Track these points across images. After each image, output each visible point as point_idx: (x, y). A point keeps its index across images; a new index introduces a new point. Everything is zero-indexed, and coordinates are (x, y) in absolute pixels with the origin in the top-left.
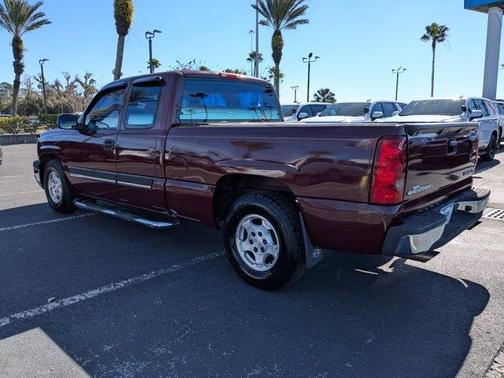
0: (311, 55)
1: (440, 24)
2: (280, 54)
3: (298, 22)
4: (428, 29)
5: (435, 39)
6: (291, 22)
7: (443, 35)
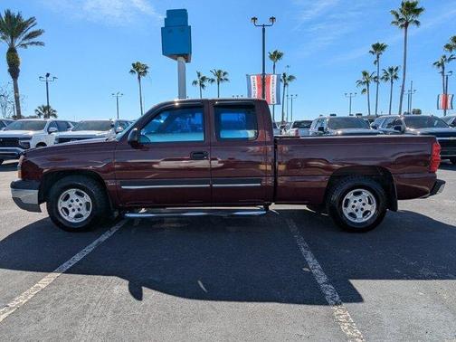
0: (48, 75)
1: (142, 63)
2: (18, 71)
3: (33, 43)
4: (134, 65)
5: (140, 73)
6: (25, 42)
7: (145, 72)
